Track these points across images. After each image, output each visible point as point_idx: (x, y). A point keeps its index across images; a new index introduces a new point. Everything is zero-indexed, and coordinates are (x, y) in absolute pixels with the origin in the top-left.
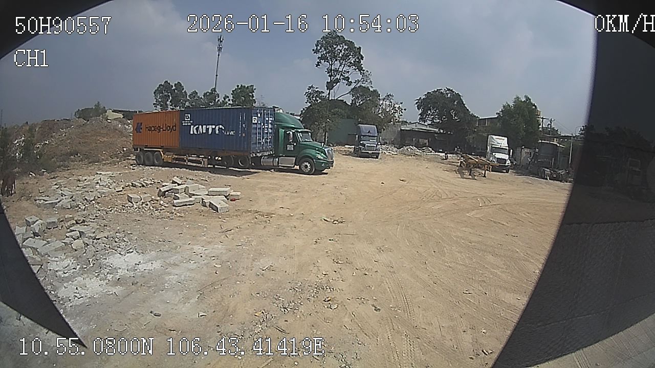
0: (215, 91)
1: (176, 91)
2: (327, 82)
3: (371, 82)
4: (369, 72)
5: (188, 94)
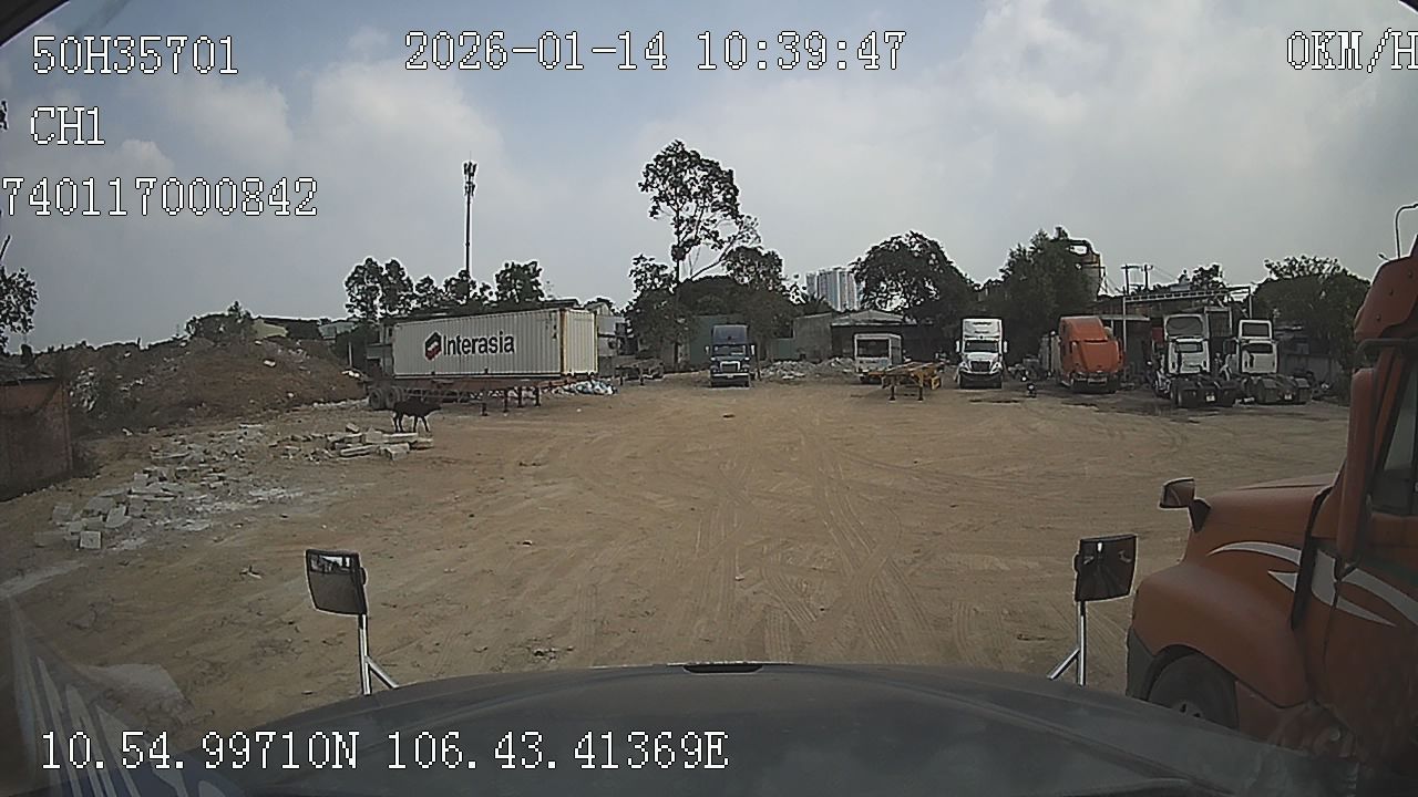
0: (468, 276)
1: (390, 278)
2: (674, 247)
3: (758, 237)
4: (753, 220)
5: (415, 284)
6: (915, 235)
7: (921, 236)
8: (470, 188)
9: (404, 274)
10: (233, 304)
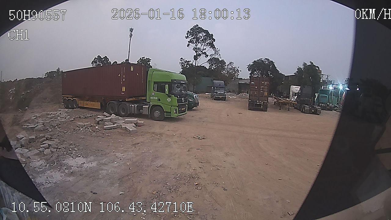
0: (128, 61)
1: (104, 61)
2: (194, 56)
3: (220, 55)
4: (219, 49)
5: (112, 63)
6: (266, 59)
7: (268, 59)
8: (131, 36)
9: (109, 60)
10: (58, 68)
